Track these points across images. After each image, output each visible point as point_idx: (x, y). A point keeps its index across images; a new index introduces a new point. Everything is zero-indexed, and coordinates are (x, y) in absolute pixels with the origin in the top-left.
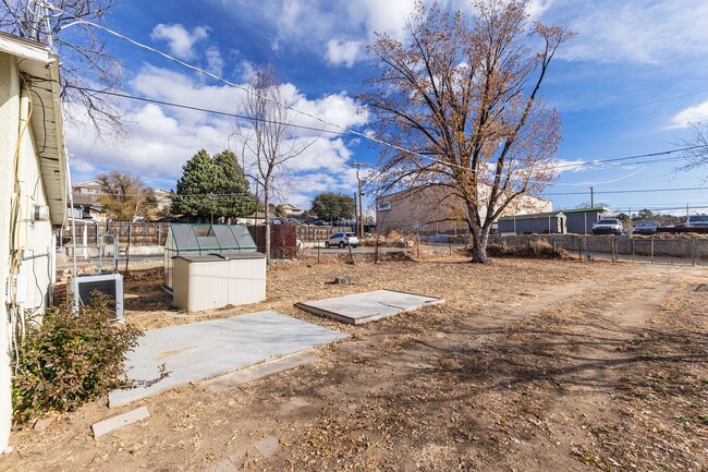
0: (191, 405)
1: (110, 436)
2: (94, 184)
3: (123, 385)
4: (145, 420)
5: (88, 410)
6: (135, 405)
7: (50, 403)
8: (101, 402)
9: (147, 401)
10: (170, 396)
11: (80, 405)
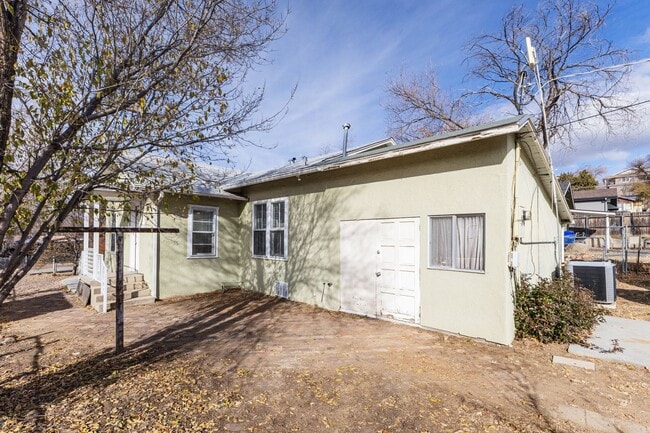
0: (635, 381)
1: (561, 366)
2: (630, 171)
3: (582, 343)
4: (589, 370)
5: (554, 347)
6: (587, 359)
7: (533, 333)
8: (563, 346)
9: (597, 361)
10: (620, 367)
11: (550, 342)
